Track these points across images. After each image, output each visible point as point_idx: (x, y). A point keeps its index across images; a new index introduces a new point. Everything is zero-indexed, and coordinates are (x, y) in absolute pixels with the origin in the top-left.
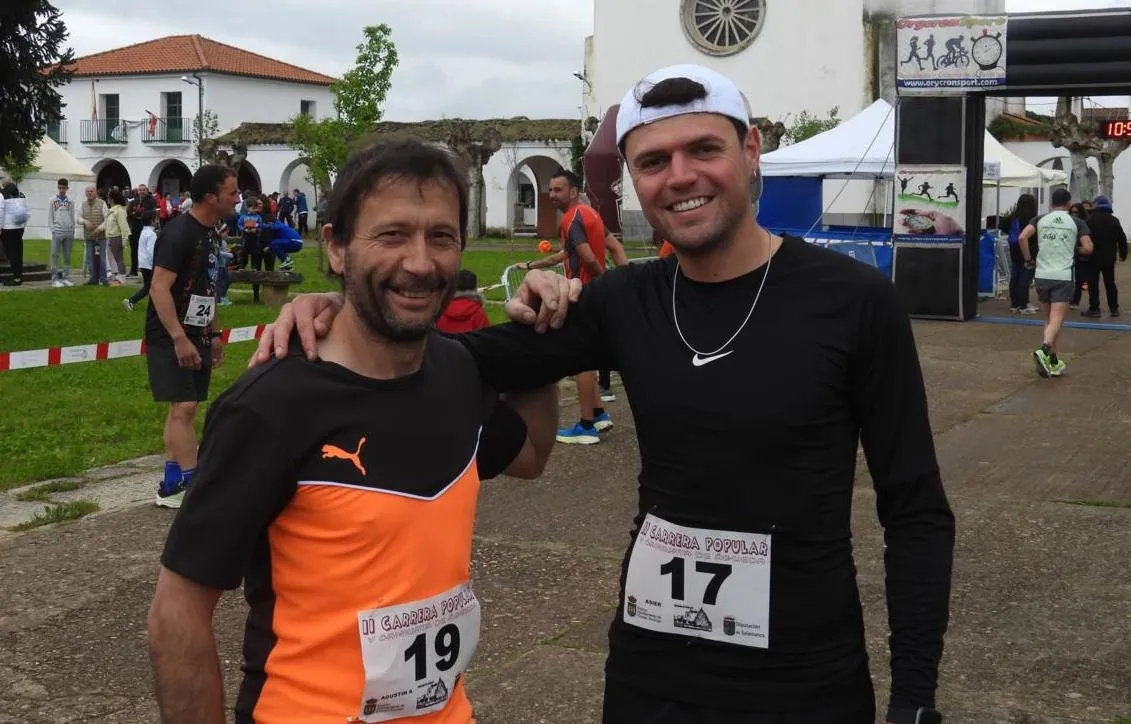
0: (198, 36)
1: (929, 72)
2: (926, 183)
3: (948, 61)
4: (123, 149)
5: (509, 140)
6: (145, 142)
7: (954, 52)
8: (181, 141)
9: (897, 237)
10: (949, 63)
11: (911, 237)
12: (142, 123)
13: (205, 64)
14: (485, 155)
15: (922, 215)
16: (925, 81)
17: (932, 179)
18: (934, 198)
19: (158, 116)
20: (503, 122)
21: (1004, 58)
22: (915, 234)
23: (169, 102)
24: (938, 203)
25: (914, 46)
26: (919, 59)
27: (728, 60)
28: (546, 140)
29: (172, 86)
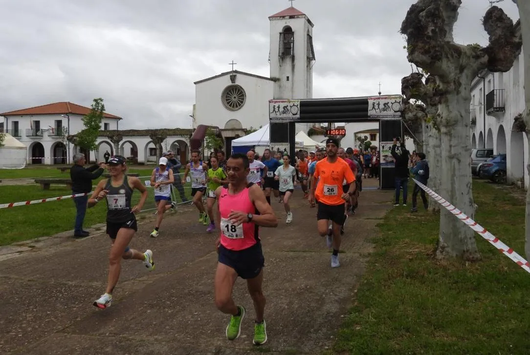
0: (69, 103)
1: (279, 116)
2: (279, 148)
3: (284, 113)
4: (41, 138)
5: (170, 135)
6: (49, 136)
7: (286, 110)
12: (48, 130)
13: (70, 111)
14: (162, 140)
16: (278, 118)
19: (54, 128)
21: (299, 112)
23: (58, 123)
25: (274, 108)
26: (276, 112)
27: (236, 112)
28: (182, 135)
29: (59, 118)
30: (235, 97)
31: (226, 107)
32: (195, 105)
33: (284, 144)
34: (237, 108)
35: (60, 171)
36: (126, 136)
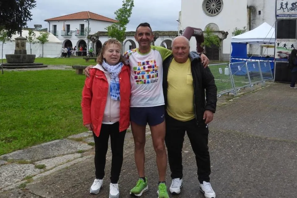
0: (89, 12)
2: (285, 44)
3: (292, 9)
4: (71, 37)
5: (161, 36)
6: (76, 35)
7: (294, 6)
8: (84, 35)
9: (276, 59)
10: (292, 10)
11: (281, 59)
12: (75, 31)
13: (90, 17)
14: (155, 39)
15: (284, 53)
16: (285, 15)
17: (287, 43)
18: (288, 48)
19: (79, 29)
20: (159, 32)
22: (281, 58)
23: (81, 26)
24: (289, 50)
25: (282, 5)
27: (214, 17)
28: (170, 36)
29: (82, 23)
30: (213, 5)
31: (206, 14)
32: (181, 12)
33: (290, 40)
34: (215, 14)
35: (85, 60)
36: (128, 36)
